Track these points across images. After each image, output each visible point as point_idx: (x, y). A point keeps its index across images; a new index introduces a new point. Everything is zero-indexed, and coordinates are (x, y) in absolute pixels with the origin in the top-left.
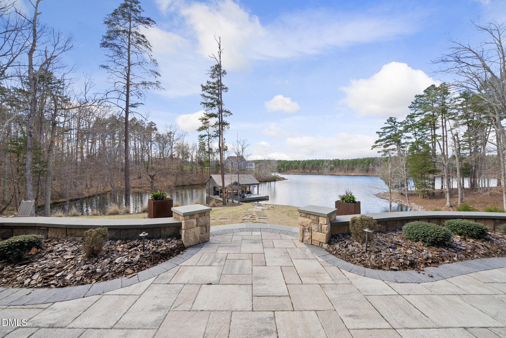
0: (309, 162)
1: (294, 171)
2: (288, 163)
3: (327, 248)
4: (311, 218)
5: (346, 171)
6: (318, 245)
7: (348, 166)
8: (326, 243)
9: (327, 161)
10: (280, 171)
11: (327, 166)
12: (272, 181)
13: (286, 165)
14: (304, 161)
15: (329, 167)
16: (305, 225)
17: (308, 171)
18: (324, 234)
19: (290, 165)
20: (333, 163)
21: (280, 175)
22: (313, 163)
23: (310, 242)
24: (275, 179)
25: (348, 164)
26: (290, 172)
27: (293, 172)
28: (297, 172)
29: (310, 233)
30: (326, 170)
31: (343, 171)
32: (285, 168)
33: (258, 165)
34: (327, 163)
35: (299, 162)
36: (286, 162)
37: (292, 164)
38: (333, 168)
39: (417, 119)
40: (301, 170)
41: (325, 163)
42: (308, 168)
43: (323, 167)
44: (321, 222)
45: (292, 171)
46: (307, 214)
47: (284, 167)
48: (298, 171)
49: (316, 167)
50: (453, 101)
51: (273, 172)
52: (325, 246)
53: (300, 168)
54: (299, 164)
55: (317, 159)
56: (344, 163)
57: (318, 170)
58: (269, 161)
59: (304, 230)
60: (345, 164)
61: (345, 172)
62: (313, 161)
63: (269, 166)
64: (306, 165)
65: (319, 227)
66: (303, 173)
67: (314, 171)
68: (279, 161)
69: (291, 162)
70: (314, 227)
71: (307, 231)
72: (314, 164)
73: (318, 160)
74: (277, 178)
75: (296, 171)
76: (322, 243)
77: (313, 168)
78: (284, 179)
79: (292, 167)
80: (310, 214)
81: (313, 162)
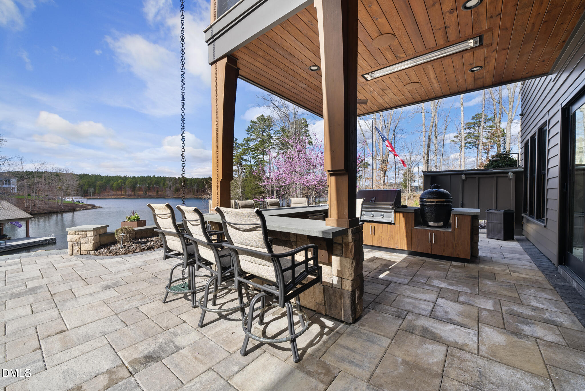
0: (143, 179)
1: (115, 193)
2: (104, 180)
3: (93, 253)
4: (79, 234)
5: (196, 193)
6: (86, 253)
7: (198, 186)
8: (93, 250)
9: (170, 179)
10: (85, 194)
11: (170, 187)
12: (66, 212)
13: (99, 183)
14: (134, 177)
15: (174, 187)
16: (74, 240)
17: (141, 193)
18: (91, 244)
19: (107, 183)
20: (178, 182)
21: (85, 201)
22: (149, 182)
23: (80, 253)
24: (72, 209)
25: (197, 184)
26: (108, 195)
27: (114, 195)
28: (122, 195)
29: (79, 246)
30: (169, 192)
31: (192, 193)
32: (97, 188)
33: (25, 182)
34: (171, 182)
35: (125, 179)
36: (98, 177)
37: (112, 182)
38: (180, 189)
39: (252, 144)
40: (129, 192)
41: (168, 182)
42: (140, 189)
43: (165, 188)
44: (88, 235)
45: (111, 193)
46: (76, 231)
47: (94, 187)
48: (123, 193)
49: (154, 188)
50: (276, 133)
51: (68, 195)
52: (92, 252)
53: (127, 189)
54: (125, 183)
55: (156, 176)
56: (193, 183)
57: (158, 192)
58: (57, 175)
59: (73, 245)
60: (194, 185)
61: (194, 194)
62: (149, 178)
63: (58, 185)
64: (137, 184)
65: (87, 239)
66: (132, 196)
67: (151, 194)
68: (82, 177)
69: (109, 179)
70: (82, 240)
71: (77, 245)
72: (151, 183)
73: (158, 178)
74: (77, 206)
75: (119, 193)
76: (90, 251)
77: (149, 189)
78: (93, 207)
79: (112, 186)
80: (78, 231)
81: (150, 180)
